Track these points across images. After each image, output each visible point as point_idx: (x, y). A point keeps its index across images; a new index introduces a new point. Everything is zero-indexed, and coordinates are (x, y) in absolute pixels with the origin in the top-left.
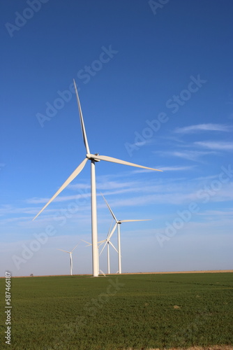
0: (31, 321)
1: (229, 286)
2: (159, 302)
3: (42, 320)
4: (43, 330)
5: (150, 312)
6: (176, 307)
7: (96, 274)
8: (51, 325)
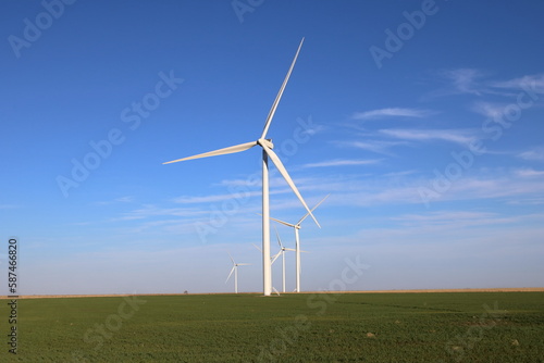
0: (186, 350)
1: (438, 310)
2: (347, 328)
3: (200, 348)
4: (200, 360)
5: (336, 341)
6: (370, 335)
7: (268, 293)
8: (210, 355)
